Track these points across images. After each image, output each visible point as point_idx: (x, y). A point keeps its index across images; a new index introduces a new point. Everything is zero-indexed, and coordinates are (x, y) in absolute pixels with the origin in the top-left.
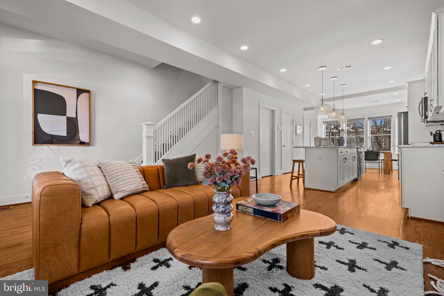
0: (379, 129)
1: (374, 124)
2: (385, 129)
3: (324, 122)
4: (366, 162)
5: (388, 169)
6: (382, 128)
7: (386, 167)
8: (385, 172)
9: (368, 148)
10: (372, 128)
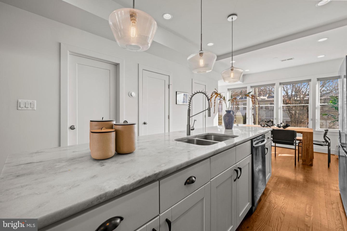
0: (290, 99)
1: (285, 94)
2: (296, 98)
3: (228, 90)
4: (275, 146)
5: (309, 157)
6: (293, 97)
7: (306, 154)
8: (304, 163)
9: (279, 124)
10: (283, 98)
